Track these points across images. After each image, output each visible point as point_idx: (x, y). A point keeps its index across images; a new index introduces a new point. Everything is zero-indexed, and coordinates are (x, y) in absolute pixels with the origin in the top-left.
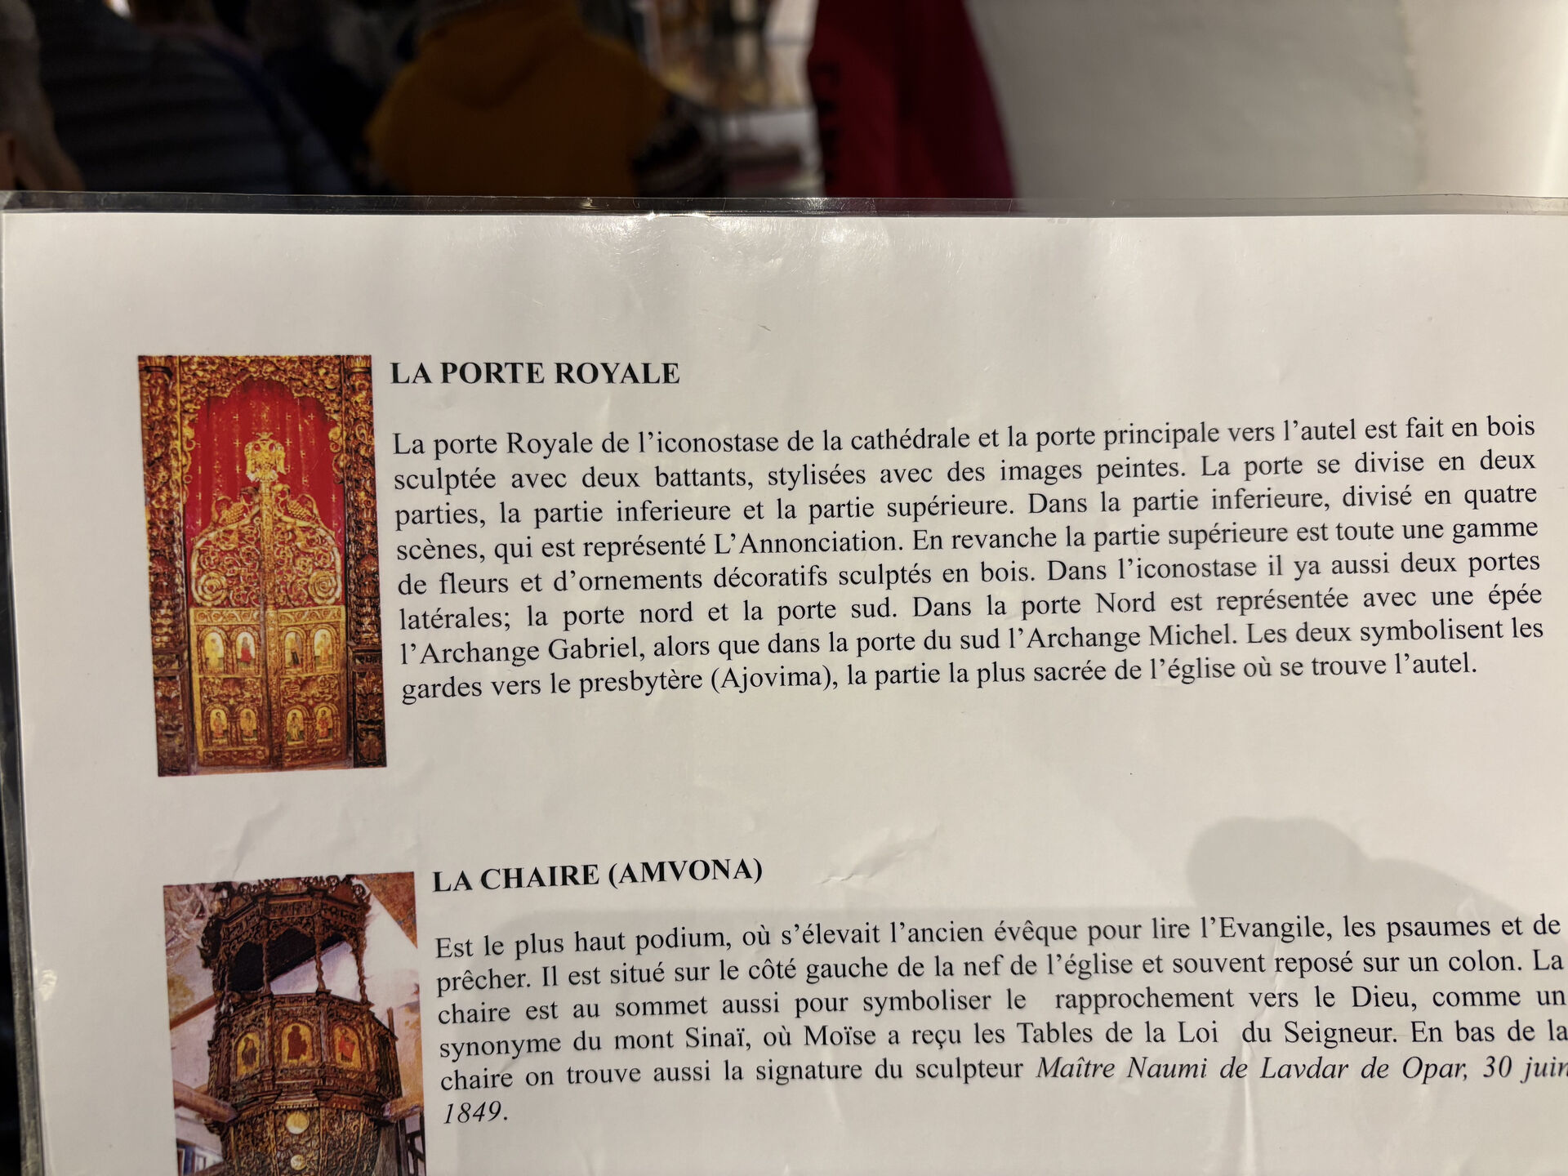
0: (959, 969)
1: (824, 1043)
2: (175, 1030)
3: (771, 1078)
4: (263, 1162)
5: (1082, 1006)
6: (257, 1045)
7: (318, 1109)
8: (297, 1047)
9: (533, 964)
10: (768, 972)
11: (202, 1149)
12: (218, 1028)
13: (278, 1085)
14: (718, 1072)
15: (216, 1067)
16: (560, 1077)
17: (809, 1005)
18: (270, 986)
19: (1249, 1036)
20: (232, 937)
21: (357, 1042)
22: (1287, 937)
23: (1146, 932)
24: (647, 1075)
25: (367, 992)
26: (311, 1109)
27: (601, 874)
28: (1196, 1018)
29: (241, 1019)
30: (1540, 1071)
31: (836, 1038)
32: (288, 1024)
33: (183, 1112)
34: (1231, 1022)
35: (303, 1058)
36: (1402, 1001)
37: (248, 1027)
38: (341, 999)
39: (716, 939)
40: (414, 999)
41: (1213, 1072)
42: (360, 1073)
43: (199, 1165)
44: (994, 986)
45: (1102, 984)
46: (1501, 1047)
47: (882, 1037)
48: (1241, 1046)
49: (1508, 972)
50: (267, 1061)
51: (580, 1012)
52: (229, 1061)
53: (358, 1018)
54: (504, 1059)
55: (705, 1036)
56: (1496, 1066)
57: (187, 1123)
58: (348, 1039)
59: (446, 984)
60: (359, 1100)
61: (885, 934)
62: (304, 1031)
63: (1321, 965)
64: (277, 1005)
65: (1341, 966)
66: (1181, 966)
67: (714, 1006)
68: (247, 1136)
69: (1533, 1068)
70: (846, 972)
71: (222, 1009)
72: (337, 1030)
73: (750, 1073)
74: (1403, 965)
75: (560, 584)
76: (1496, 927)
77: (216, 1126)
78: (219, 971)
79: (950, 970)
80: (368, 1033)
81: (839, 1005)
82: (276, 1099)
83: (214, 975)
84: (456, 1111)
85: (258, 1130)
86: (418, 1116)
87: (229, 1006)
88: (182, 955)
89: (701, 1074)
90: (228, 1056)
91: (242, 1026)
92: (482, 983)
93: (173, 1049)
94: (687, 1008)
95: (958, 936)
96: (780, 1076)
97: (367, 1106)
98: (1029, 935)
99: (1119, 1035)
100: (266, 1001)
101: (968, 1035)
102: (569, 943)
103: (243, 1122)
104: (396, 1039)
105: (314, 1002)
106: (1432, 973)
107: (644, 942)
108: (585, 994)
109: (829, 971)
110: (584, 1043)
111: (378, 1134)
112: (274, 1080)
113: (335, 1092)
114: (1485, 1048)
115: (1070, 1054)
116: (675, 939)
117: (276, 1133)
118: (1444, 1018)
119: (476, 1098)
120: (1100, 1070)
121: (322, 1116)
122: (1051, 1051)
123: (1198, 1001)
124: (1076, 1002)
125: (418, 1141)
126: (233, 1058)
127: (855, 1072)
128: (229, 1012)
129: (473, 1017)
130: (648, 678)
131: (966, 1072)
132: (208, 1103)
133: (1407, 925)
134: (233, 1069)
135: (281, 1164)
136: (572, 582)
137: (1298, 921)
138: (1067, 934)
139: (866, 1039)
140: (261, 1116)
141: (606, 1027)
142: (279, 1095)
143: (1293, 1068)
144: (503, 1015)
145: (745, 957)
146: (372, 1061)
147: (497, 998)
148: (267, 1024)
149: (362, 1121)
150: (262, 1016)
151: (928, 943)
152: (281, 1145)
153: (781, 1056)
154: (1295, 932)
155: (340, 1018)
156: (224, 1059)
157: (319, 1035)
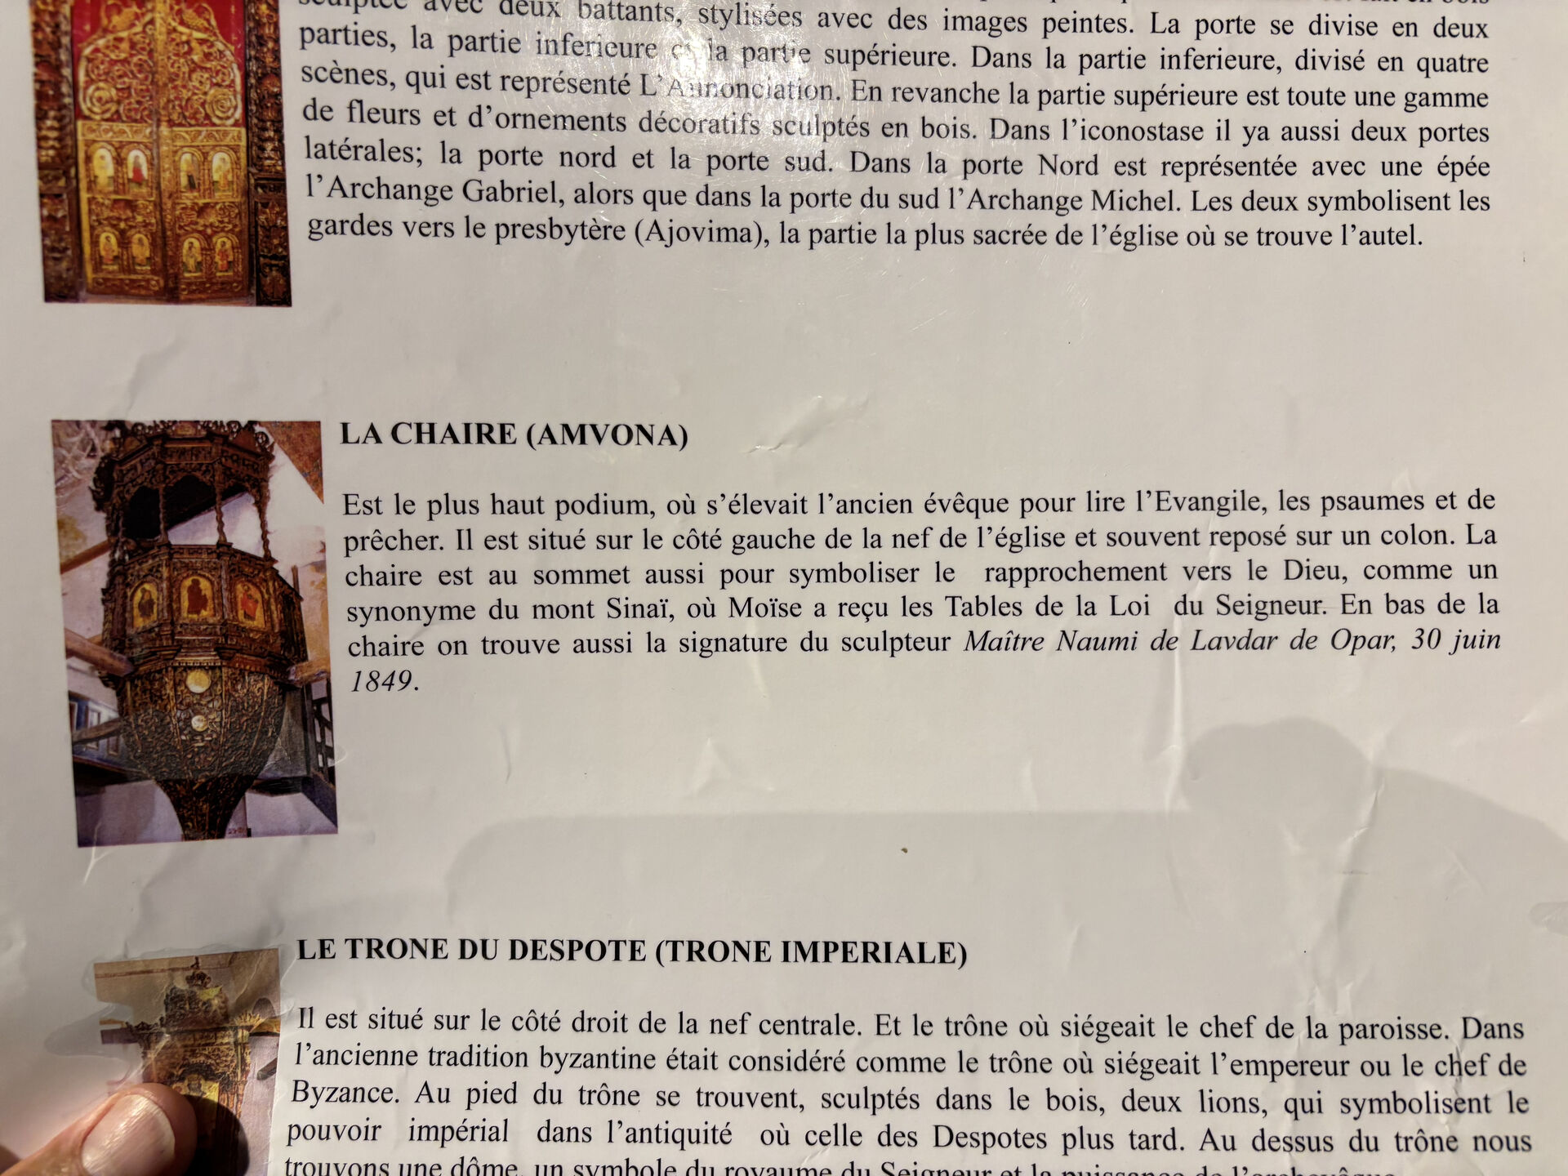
0: (887, 541)
1: (749, 615)
2: (66, 574)
3: (694, 650)
4: (162, 721)
5: (1012, 580)
6: (154, 597)
7: (220, 668)
8: (197, 602)
9: (446, 526)
10: (693, 542)
11: (96, 703)
12: (112, 576)
13: (178, 641)
14: (640, 643)
15: (110, 618)
16: (475, 647)
17: (734, 576)
18: (167, 535)
19: (1181, 608)
20: (126, 479)
21: (260, 600)
22: (1222, 511)
23: (1080, 505)
24: (566, 646)
25: (271, 547)
26: (213, 668)
27: (519, 433)
28: (1128, 592)
29: (137, 567)
30: (1469, 643)
31: (762, 610)
32: (188, 576)
33: (76, 662)
34: (1163, 595)
35: (204, 613)
36: (1333, 574)
37: (145, 576)
38: (243, 553)
39: (640, 506)
40: (319, 558)
41: (1143, 644)
42: (263, 633)
43: (93, 719)
44: (924, 559)
45: (1032, 557)
46: (1431, 619)
47: (808, 609)
48: (1172, 621)
49: (1441, 546)
50: (166, 614)
51: (496, 578)
52: (124, 611)
53: (261, 575)
54: (416, 625)
55: (627, 606)
56: (1425, 637)
57: (79, 674)
58: (250, 597)
59: (354, 543)
60: (263, 661)
61: (812, 505)
62: (204, 585)
63: (1255, 538)
64: (175, 556)
65: (1275, 539)
66: (1113, 540)
67: (637, 576)
68: (144, 691)
69: (1462, 641)
70: (773, 543)
71: (117, 555)
72: (239, 587)
73: (672, 645)
74: (1335, 539)
75: (475, 120)
76: (1429, 502)
77: (111, 679)
78: (113, 514)
79: (878, 542)
80: (271, 591)
81: (763, 577)
82: (175, 655)
83: (108, 519)
84: (365, 678)
85: (156, 686)
86: (324, 682)
87: (124, 553)
88: (72, 496)
89: (621, 646)
90: (124, 606)
91: (138, 576)
92: (392, 543)
93: (64, 594)
94: (609, 578)
95: (887, 507)
96: (704, 648)
97: (271, 667)
98: (959, 507)
99: (1048, 608)
100: (164, 550)
101: (895, 608)
102: (485, 504)
103: (139, 677)
104: (301, 599)
105: (214, 555)
106: (1364, 547)
107: (564, 507)
108: (502, 560)
109: (755, 542)
110: (501, 611)
111: (284, 699)
112: (173, 634)
113: (238, 651)
114: (1414, 621)
115: (999, 627)
116: (595, 506)
117: (176, 691)
118: (1375, 591)
119: (386, 665)
120: (1029, 644)
121: (224, 675)
122: (979, 625)
123: (1131, 574)
124: (1006, 576)
125: (325, 707)
126: (128, 608)
127: (780, 644)
128: (124, 560)
129: (383, 580)
130: (567, 227)
131: (893, 644)
132: (103, 654)
133: (1342, 500)
134: (129, 620)
135: (181, 724)
136: (488, 119)
137: (1234, 495)
138: (998, 506)
139: (792, 611)
140: (160, 672)
141: (525, 594)
142: (179, 651)
143: (1224, 640)
144: (414, 578)
145: (670, 526)
146: (276, 621)
147: (408, 560)
148: (165, 574)
149: (266, 684)
150: (159, 566)
151: (856, 515)
152: (181, 703)
153: (706, 628)
154: (1230, 506)
155: (242, 574)
156: (119, 609)
157: (220, 590)
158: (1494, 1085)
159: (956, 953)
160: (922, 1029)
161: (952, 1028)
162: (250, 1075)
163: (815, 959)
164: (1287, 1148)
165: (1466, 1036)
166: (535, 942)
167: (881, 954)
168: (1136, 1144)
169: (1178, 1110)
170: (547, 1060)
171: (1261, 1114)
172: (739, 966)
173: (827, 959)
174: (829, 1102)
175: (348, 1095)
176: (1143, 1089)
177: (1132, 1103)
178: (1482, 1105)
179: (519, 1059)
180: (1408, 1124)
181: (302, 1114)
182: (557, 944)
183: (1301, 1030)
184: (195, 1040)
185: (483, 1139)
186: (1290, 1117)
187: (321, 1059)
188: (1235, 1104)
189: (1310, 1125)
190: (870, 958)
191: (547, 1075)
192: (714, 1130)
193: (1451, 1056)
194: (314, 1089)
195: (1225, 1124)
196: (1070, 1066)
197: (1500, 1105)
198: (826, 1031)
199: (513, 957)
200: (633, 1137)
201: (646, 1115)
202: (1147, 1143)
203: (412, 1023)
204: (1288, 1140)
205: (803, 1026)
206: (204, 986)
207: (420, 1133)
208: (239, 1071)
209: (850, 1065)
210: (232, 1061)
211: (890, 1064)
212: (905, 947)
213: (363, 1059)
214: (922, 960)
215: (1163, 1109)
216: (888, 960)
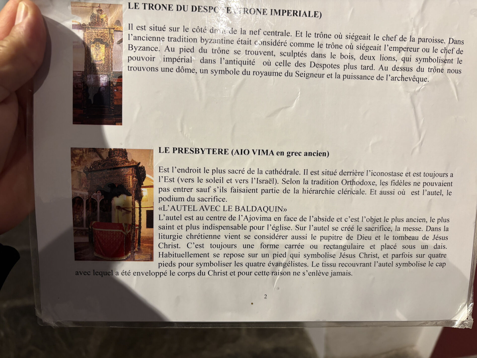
158: (454, 56)
159: (319, 14)
160: (308, 35)
161: (316, 35)
162: (114, 43)
163: (280, 15)
164: (401, 70)
165: (449, 43)
166: (199, 7)
167: (298, 14)
168: (362, 68)
169: (374, 60)
170: (202, 41)
171: (395, 61)
172: (258, 15)
173: (283, 15)
174: (282, 54)
175: (145, 49)
176: (366, 54)
177: (363, 58)
178: (451, 61)
179: (195, 40)
180: (432, 65)
181: (132, 54)
182: (205, 7)
183: (408, 40)
184: (98, 31)
185: (185, 62)
186: (403, 62)
187: (136, 39)
188: (389, 58)
189: (408, 65)
190: (295, 15)
191: (203, 45)
192: (250, 61)
193: (445, 48)
194: (135, 47)
195: (386, 63)
196: (347, 47)
197: (455, 61)
198: (282, 35)
199: (192, 11)
200: (228, 62)
201: (231, 56)
202: (365, 68)
203: (163, 29)
204: (401, 68)
205: (275, 33)
206: (101, 14)
207: (166, 59)
208: (111, 42)
209: (288, 44)
210: (109, 39)
211: (299, 44)
212: (305, 12)
213: (148, 39)
214: (309, 16)
215: (370, 59)
216: (300, 16)
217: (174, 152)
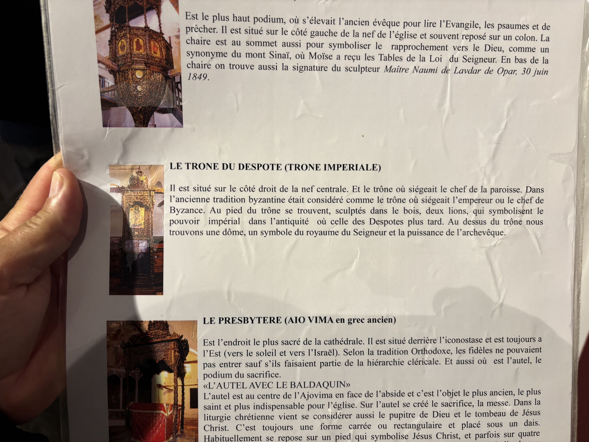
0: (361, 35)
1: (316, 58)
2: (97, 35)
3: (297, 70)
4: (128, 87)
5: (400, 49)
6: (125, 43)
7: (146, 70)
8: (139, 47)
9: (218, 24)
10: (298, 33)
11: (108, 79)
12: (112, 36)
13: (133, 60)
14: (280, 67)
15: (111, 50)
16: (227, 66)
17: (311, 45)
18: (129, 23)
19: (451, 60)
20: (116, 3)
21: (159, 47)
22: (467, 28)
23: (422, 25)
24: (256, 67)
25: (162, 29)
26: (144, 70)
28: (436, 54)
29: (120, 34)
30: (539, 73)
31: (320, 57)
32: (135, 38)
33: (101, 65)
34: (446, 55)
35: (141, 51)
36: (500, 50)
37: (122, 37)
38: (153, 31)
39: (281, 20)
40: (178, 34)
41: (439, 71)
42: (160, 59)
43: (107, 85)
44: (372, 41)
45: (407, 42)
46: (528, 65)
47: (335, 57)
48: (449, 63)
49: (533, 41)
50: (129, 50)
51: (234, 43)
52: (116, 49)
53: (159, 39)
54: (209, 58)
55: (276, 54)
56: (526, 71)
57: (102, 69)
58: (155, 46)
59: (189, 29)
60: (160, 68)
61: (337, 22)
62: (141, 41)
63: (476, 37)
64: (132, 30)
65: (482, 38)
66: (432, 37)
67: (279, 44)
68: (122, 76)
69: (537, 72)
70: (324, 34)
71: (113, 29)
72: (152, 42)
73: (291, 68)
74: (501, 38)
76: (531, 27)
77: (112, 72)
78: (112, 14)
79: (358, 35)
80: (162, 44)
81: (321, 45)
82: (132, 65)
83: (110, 16)
84: (192, 76)
85: (126, 75)
86: (179, 76)
87: (115, 28)
88: (98, 8)
89: (274, 68)
90: (116, 47)
91: (120, 36)
92: (201, 30)
93: (97, 42)
94: (270, 44)
95: (361, 23)
96: (301, 69)
97: (162, 71)
98: (384, 24)
99: (411, 59)
100: (128, 28)
101: (363, 58)
102: (231, 18)
103: (121, 72)
104: (172, 48)
105: (144, 31)
106: (510, 41)
107: (257, 19)
108: (236, 37)
109: (318, 34)
110: (236, 55)
111: (166, 81)
112: (131, 57)
113: (152, 64)
114: (523, 65)
115: (395, 64)
116: (267, 19)
117: (132, 77)
118: (512, 55)
119: (199, 72)
120: (404, 70)
121: (147, 72)
122: (389, 63)
123: (437, 48)
124: (398, 48)
125: (179, 85)
126: (117, 47)
127: (325, 69)
128: (115, 31)
129: (198, 42)
131: (361, 69)
132: (109, 63)
133: (504, 25)
134: (117, 52)
135: (134, 88)
137: (471, 22)
138: (396, 24)
139: (329, 57)
140: (127, 70)
141: (243, 49)
142: (133, 63)
143: (464, 71)
144: (208, 42)
145: (290, 27)
146: (164, 55)
147: (206, 36)
148: (128, 37)
149: (160, 76)
150: (126, 33)
151: (351, 26)
152: (134, 81)
153: (301, 63)
154: (469, 26)
155: (153, 38)
156: (114, 48)
157: (146, 43)
158: (534, 206)
159: (378, 167)
160: (367, 190)
161: (376, 190)
162: (155, 205)
163: (334, 169)
164: (473, 223)
165: (527, 192)
166: (247, 164)
167: (355, 168)
168: (430, 223)
169: (443, 213)
170: (251, 200)
171: (466, 214)
172: (311, 171)
173: (338, 169)
174: (338, 212)
175: (188, 211)
176: (433, 207)
177: (429, 211)
178: (530, 212)
179: (242, 200)
180: (508, 217)
181: (174, 217)
182: (254, 165)
183: (479, 190)
184: (138, 193)
185: (232, 224)
186: (474, 215)
187: (178, 200)
188: (459, 211)
189: (481, 217)
190: (351, 169)
191: (251, 205)
192: (303, 220)
193: (522, 197)
194: (177, 209)
195: (455, 217)
196: (411, 201)
197: (535, 212)
198: (337, 191)
199: (240, 169)
200: (278, 222)
201: (282, 216)
202: (433, 223)
203: (208, 189)
204: (473, 221)
205: (330, 190)
206: (141, 175)
207: (212, 222)
208: (151, 204)
209: (345, 201)
210: (149, 201)
211: (357, 200)
212: (362, 166)
213: (192, 200)
214: (367, 169)
215: (438, 213)
216: (357, 170)
217: (220, 323)
